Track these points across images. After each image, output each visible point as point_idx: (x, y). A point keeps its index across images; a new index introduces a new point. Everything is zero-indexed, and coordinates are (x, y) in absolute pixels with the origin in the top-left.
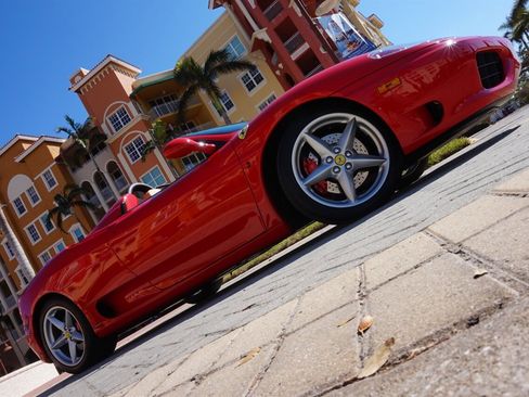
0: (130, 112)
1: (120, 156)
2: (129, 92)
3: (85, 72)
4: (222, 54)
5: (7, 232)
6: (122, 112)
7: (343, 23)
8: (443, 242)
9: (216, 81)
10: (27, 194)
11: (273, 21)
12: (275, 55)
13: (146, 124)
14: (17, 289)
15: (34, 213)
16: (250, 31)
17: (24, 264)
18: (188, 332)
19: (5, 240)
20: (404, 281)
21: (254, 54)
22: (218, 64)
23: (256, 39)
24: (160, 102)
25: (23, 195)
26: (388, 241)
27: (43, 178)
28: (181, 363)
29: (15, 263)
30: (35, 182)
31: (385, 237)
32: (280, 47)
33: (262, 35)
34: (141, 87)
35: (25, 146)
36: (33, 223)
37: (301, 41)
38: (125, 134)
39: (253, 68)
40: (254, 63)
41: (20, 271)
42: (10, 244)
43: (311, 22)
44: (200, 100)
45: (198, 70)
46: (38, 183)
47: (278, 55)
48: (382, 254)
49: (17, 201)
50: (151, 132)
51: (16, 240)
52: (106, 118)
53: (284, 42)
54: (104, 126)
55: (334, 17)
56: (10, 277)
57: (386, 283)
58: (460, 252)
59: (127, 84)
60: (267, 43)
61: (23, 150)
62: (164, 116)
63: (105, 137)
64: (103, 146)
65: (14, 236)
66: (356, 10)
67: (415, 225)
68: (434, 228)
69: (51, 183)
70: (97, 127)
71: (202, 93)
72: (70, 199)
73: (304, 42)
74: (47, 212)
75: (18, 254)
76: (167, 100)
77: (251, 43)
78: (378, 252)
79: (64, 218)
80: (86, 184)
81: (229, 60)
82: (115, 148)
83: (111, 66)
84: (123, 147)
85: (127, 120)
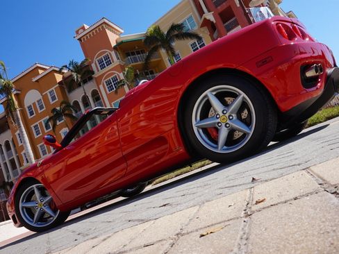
0: (112, 58)
1: (101, 86)
2: (113, 44)
3: (86, 27)
4: (180, 27)
5: (20, 127)
6: (107, 58)
7: (268, 14)
8: (321, 182)
9: (173, 44)
10: (37, 104)
11: (219, 8)
12: (216, 31)
13: (122, 68)
14: (20, 165)
15: (40, 116)
16: (201, 12)
17: (27, 150)
18: (121, 215)
19: (18, 132)
20: (284, 209)
21: (202, 29)
22: (176, 33)
23: (205, 19)
24: (133, 54)
25: (34, 104)
26: (275, 174)
27: (49, 95)
28: (105, 240)
29: (22, 148)
30: (43, 96)
31: (274, 170)
32: (221, 26)
33: (210, 16)
34: (122, 42)
35: (40, 71)
36: (37, 123)
37: (236, 24)
38: (106, 72)
39: (199, 39)
40: (201, 35)
41: (25, 154)
42: (21, 135)
43: (245, 11)
44: (160, 56)
45: (162, 35)
46: (45, 97)
47: (219, 31)
48: (269, 183)
49: (30, 107)
50: (124, 74)
51: (25, 133)
52: (96, 60)
53: (224, 23)
54: (93, 65)
55: (262, 9)
56: (18, 157)
57: (268, 207)
58: (335, 193)
59: (113, 39)
60: (212, 22)
61: (38, 74)
62: (134, 64)
63: (93, 73)
64: (91, 79)
65: (24, 130)
66: (279, 7)
67: (299, 165)
68: (314, 169)
69: (53, 98)
70: (89, 66)
71: (163, 51)
72: (63, 111)
73: (238, 25)
74: (48, 117)
75: (25, 142)
76: (138, 53)
77: (201, 21)
78: (266, 181)
79: (58, 123)
80: (76, 103)
81: (184, 31)
82: (98, 81)
83: (104, 25)
84: (104, 81)
85: (109, 63)
